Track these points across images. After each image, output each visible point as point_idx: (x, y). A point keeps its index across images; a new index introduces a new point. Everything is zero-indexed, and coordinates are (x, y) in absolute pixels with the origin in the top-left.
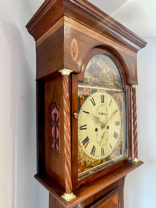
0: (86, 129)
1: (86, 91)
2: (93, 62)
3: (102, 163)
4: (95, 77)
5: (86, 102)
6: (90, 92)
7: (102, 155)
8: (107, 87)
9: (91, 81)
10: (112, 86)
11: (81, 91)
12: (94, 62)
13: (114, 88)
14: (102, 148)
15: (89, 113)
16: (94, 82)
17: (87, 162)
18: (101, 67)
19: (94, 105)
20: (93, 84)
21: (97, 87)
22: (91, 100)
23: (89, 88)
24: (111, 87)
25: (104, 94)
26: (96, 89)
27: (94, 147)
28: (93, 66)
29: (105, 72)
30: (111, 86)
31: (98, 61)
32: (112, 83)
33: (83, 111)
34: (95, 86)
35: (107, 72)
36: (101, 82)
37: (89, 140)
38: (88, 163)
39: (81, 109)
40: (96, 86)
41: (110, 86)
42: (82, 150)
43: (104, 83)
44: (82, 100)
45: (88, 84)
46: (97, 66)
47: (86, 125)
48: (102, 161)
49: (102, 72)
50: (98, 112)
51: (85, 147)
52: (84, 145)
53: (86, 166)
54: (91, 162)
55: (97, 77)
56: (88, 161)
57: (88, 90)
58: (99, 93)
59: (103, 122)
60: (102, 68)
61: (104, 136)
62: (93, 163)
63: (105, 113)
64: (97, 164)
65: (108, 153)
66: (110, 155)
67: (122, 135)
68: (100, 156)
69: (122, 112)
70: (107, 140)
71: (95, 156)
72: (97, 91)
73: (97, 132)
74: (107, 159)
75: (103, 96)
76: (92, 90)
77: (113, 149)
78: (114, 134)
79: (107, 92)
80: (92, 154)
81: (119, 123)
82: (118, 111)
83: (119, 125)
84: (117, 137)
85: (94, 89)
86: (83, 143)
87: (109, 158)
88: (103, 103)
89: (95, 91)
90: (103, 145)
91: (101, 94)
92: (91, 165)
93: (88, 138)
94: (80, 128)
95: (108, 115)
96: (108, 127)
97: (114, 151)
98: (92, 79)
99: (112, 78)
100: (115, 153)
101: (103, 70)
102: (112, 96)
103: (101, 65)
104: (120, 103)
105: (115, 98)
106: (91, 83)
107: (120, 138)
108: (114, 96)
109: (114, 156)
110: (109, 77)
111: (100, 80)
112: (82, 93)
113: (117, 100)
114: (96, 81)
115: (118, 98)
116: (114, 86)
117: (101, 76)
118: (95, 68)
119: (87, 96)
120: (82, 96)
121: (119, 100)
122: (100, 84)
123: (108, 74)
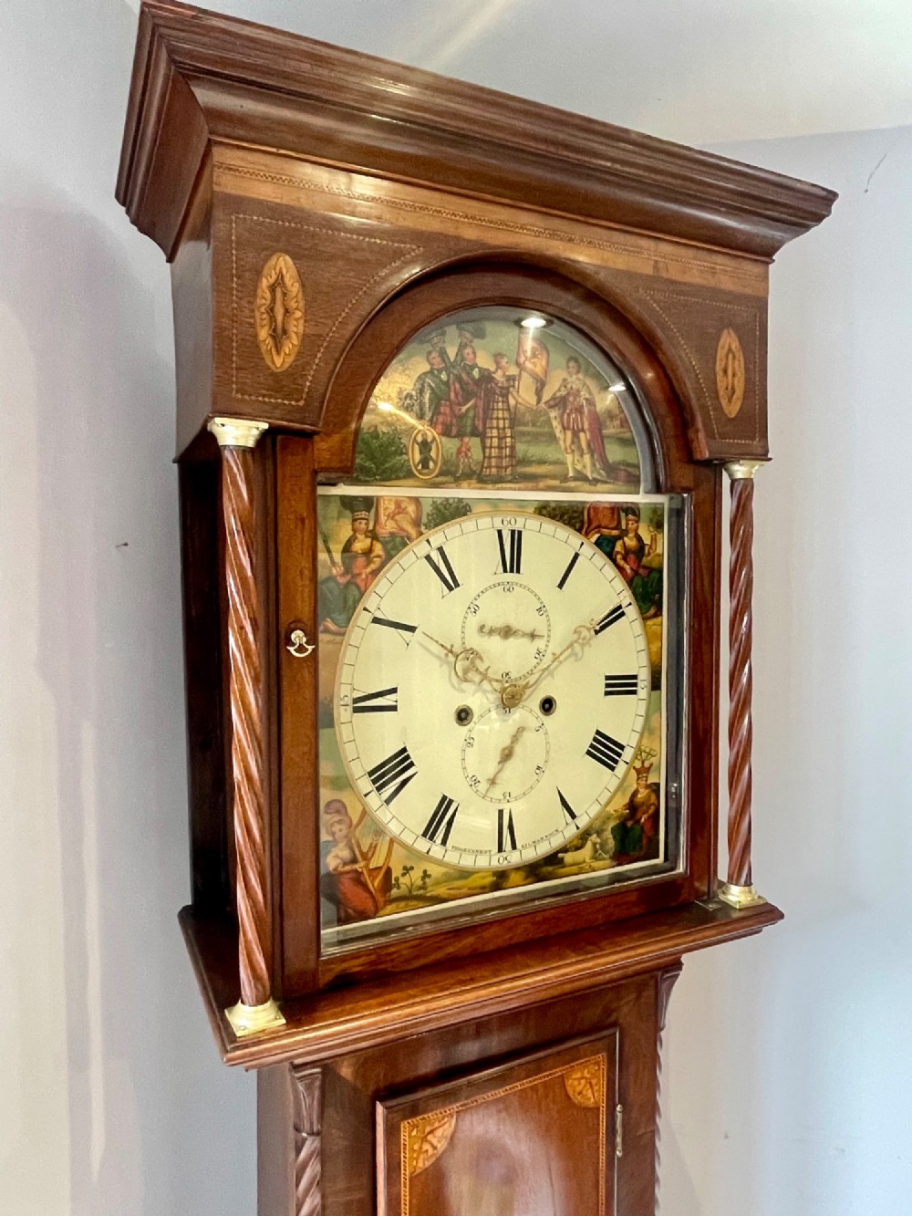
1: (392, 517)
2: (443, 353)
3: (496, 887)
4: (460, 435)
5: (392, 571)
6: (424, 520)
7: (500, 849)
8: (541, 485)
9: (425, 463)
10: (581, 477)
11: (363, 514)
12: (452, 352)
13: (600, 487)
14: (501, 812)
15: (412, 629)
16: (445, 462)
17: (396, 873)
18: (499, 376)
19: (451, 583)
20: (441, 474)
21: (469, 487)
22: (428, 558)
23: (417, 500)
24: (572, 484)
25: (517, 527)
26: (460, 500)
27: (445, 803)
28: (444, 376)
29: (532, 400)
30: (575, 479)
31: (476, 342)
32: (587, 458)
33: (376, 620)
34: (458, 487)
35: (546, 396)
36: (500, 457)
37: (412, 764)
38: (404, 881)
39: (360, 607)
40: (465, 484)
41: (565, 478)
42: (364, 813)
43: (525, 461)
44: (369, 562)
45: (410, 475)
46: (469, 374)
47: (394, 691)
48: (500, 879)
49: (512, 402)
50: (474, 622)
51: (388, 801)
52: (379, 789)
53: (395, 892)
54: (426, 875)
55: (474, 433)
56: (407, 870)
57: (411, 509)
58: (485, 522)
59: (513, 676)
60: (511, 379)
61: (518, 749)
62: (438, 883)
63: (528, 630)
64: (465, 891)
65: (542, 838)
66: (556, 854)
67: (651, 750)
68: (486, 852)
69: (657, 620)
70: (538, 771)
71: (450, 848)
72: (473, 512)
73: (468, 727)
74: (534, 871)
75: (517, 537)
76: (436, 508)
77: (583, 821)
78: (590, 741)
79: (544, 512)
80: (431, 838)
81: (635, 685)
82: (623, 614)
83: (634, 692)
84: (616, 762)
85: (447, 499)
86: (374, 782)
87: (550, 869)
88: (515, 574)
89: (459, 510)
90: (507, 796)
91: (498, 525)
92: (421, 892)
93: (408, 757)
94: (350, 702)
95: (546, 639)
96: (548, 705)
97: (590, 835)
98: (434, 447)
99: (585, 433)
100: (594, 844)
101: (518, 392)
102: (579, 531)
103: (498, 366)
104: (641, 571)
105: (606, 545)
106: (425, 471)
107: (638, 764)
108: (597, 532)
109: (588, 860)
110: (560, 428)
111: (493, 450)
112: (367, 524)
113: (619, 557)
114: (463, 454)
115: (631, 542)
116: (595, 475)
117: (498, 428)
118: (458, 386)
119: (402, 537)
120: (369, 541)
121: (634, 553)
122: (494, 470)
123: (557, 408)
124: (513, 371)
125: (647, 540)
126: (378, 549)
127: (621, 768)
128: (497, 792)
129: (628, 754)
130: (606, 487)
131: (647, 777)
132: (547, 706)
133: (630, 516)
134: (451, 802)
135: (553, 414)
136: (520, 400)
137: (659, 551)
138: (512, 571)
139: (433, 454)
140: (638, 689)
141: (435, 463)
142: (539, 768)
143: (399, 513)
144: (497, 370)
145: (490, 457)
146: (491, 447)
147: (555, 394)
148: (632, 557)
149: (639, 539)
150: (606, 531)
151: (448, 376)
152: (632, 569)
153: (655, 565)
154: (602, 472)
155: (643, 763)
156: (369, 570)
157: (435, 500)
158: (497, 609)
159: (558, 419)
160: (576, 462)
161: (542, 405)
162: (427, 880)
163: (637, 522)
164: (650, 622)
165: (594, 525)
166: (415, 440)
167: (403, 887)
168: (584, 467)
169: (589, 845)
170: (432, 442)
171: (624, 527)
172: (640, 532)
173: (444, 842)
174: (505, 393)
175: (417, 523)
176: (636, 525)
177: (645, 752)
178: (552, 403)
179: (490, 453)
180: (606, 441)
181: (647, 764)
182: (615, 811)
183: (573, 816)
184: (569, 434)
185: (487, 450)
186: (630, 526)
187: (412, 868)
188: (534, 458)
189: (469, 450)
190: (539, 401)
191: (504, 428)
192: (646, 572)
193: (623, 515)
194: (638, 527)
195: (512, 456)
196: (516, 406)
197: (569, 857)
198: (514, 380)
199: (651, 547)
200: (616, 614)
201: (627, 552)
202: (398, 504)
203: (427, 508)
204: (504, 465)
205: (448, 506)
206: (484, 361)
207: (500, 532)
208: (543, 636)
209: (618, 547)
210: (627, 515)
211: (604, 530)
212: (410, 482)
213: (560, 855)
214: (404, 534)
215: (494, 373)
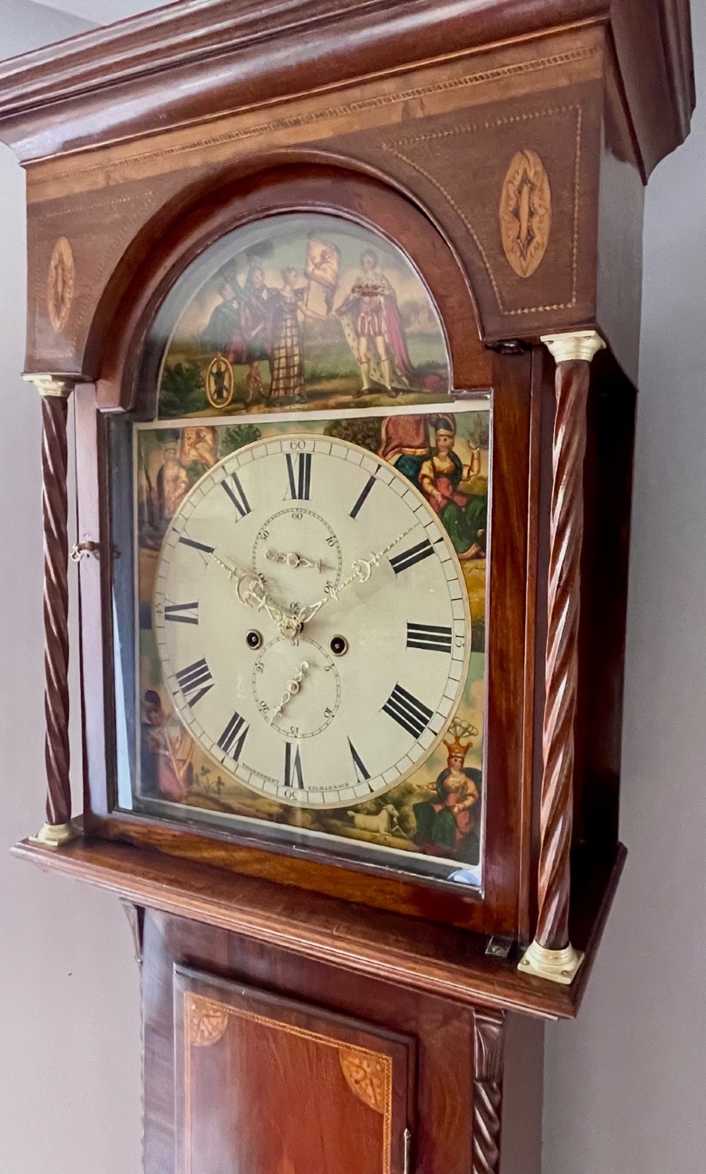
0: (195, 621)
1: (193, 445)
2: (234, 282)
3: (282, 819)
5: (195, 496)
7: (287, 783)
8: (332, 401)
9: (219, 392)
10: (377, 389)
13: (400, 398)
14: (288, 745)
15: (209, 550)
18: (288, 294)
19: (244, 508)
20: (233, 401)
21: (259, 412)
22: (224, 484)
23: (213, 429)
24: (367, 398)
25: (309, 449)
26: (251, 426)
27: (237, 722)
28: (235, 305)
29: (321, 310)
30: (371, 391)
32: (386, 365)
33: (183, 540)
34: (248, 412)
36: (288, 377)
37: (209, 676)
38: (203, 779)
40: (255, 409)
41: (359, 393)
43: (315, 378)
44: (177, 487)
45: (208, 405)
46: (259, 297)
47: (195, 605)
48: (285, 814)
49: (300, 317)
50: (264, 548)
51: (192, 703)
52: (185, 690)
54: (220, 782)
55: (263, 356)
56: (205, 771)
57: (209, 437)
58: (274, 446)
60: (299, 293)
61: (306, 685)
62: (230, 794)
64: (252, 810)
65: (330, 788)
66: (346, 809)
67: (470, 726)
68: (273, 780)
69: (479, 562)
70: (327, 714)
71: (241, 764)
72: (263, 436)
73: (258, 652)
74: (321, 819)
75: (306, 460)
76: (230, 436)
77: (379, 785)
78: (388, 695)
79: (335, 432)
80: (225, 749)
81: (449, 640)
82: (431, 552)
83: (448, 650)
84: (422, 729)
85: (239, 426)
86: (181, 683)
87: (339, 823)
88: (303, 501)
89: (250, 434)
90: (295, 731)
91: (287, 449)
92: (215, 796)
93: (206, 669)
94: (163, 610)
95: (335, 572)
96: (339, 645)
97: (387, 803)
98: (227, 376)
99: (383, 336)
100: (391, 816)
101: (307, 305)
102: (375, 452)
103: (286, 281)
104: (457, 499)
105: (410, 468)
106: (219, 401)
107: (451, 740)
108: (396, 453)
109: (382, 831)
110: (353, 335)
111: (281, 371)
112: (175, 453)
113: (426, 481)
114: (253, 380)
115: (444, 464)
116: (395, 385)
117: (286, 347)
118: (247, 311)
119: (203, 464)
120: (176, 469)
121: (446, 475)
122: (282, 392)
123: (349, 314)
124: (301, 283)
125: (465, 460)
126: (183, 474)
127: (426, 737)
128: (286, 724)
129: (436, 723)
130: (412, 396)
131: (463, 759)
132: (337, 646)
133: (442, 431)
134: (242, 721)
135: (345, 321)
136: (309, 313)
137: (482, 474)
138: (300, 497)
139: (226, 383)
140: (453, 645)
141: (228, 391)
142: (328, 711)
143: (200, 442)
144: (285, 287)
145: (278, 379)
146: (279, 369)
147: (348, 298)
148: (444, 481)
149: (454, 457)
150: (408, 451)
151: (239, 304)
152: (443, 496)
153: (476, 491)
154: (404, 379)
155: (457, 738)
156: (177, 494)
157: (229, 427)
158: (287, 536)
159: (351, 326)
160: (372, 372)
161: (333, 313)
162: (221, 787)
163: (452, 437)
164: (469, 565)
165: (394, 444)
166: (211, 373)
167: (202, 785)
168: (382, 376)
169: (384, 814)
170: (225, 372)
171: (433, 444)
172: (454, 450)
173: (236, 757)
174: (294, 309)
175: (213, 451)
176: (449, 441)
177: (460, 726)
178: (344, 309)
179: (278, 375)
180: (409, 342)
181: (463, 742)
182: (418, 786)
183: (367, 776)
184: (363, 341)
185: (276, 372)
186: (441, 443)
187: (208, 771)
188: (324, 374)
189: (258, 374)
190: (329, 309)
191: (292, 346)
192: (465, 500)
193: (431, 430)
194: (453, 444)
195: (300, 374)
196: (304, 323)
197: (360, 819)
198: (302, 294)
199: (470, 469)
200: (424, 551)
201: (437, 473)
202: (198, 435)
203: (222, 435)
204: (292, 385)
205: (240, 433)
206: (272, 280)
207: (288, 457)
208: (331, 568)
209: (426, 469)
210: (437, 429)
211: (407, 449)
212: (208, 411)
213: (350, 813)
214: (204, 461)
215: (282, 290)
